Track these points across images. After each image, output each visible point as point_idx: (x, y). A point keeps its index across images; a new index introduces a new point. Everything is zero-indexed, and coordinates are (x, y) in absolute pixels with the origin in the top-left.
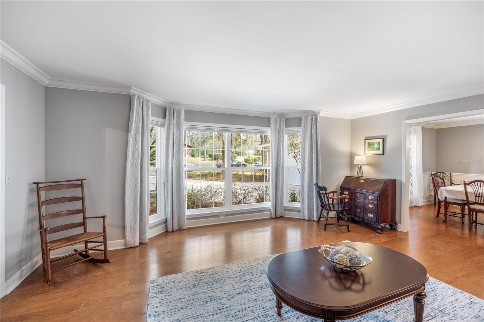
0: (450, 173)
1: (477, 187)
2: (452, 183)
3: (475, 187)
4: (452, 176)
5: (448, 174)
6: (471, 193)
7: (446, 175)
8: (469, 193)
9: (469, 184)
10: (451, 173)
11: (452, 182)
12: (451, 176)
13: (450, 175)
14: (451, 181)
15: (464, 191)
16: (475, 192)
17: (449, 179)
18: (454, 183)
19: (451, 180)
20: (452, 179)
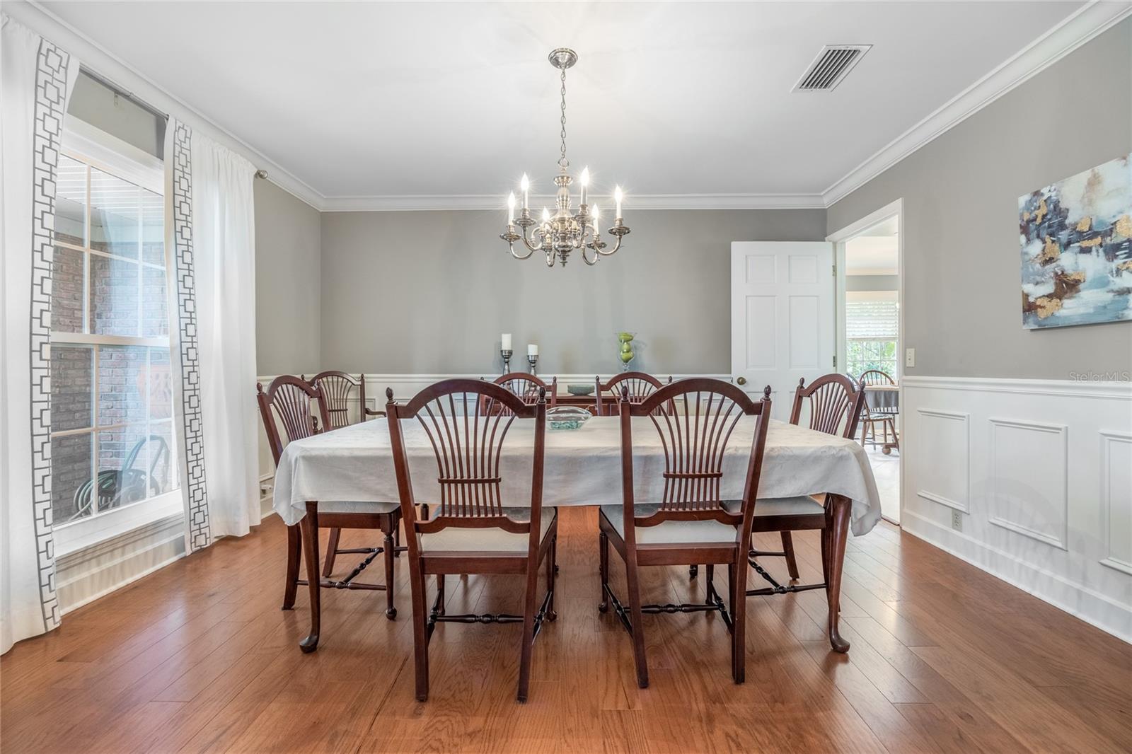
0: (360, 375)
1: (449, 419)
2: (367, 412)
3: (439, 419)
4: (365, 384)
5: (354, 377)
6: (422, 460)
7: (349, 384)
8: (414, 458)
9: (411, 410)
10: (362, 377)
11: (368, 405)
12: (362, 386)
13: (360, 383)
14: (364, 402)
15: (391, 453)
16: (441, 454)
17: (359, 397)
18: (372, 410)
19: (363, 400)
20: (366, 397)
